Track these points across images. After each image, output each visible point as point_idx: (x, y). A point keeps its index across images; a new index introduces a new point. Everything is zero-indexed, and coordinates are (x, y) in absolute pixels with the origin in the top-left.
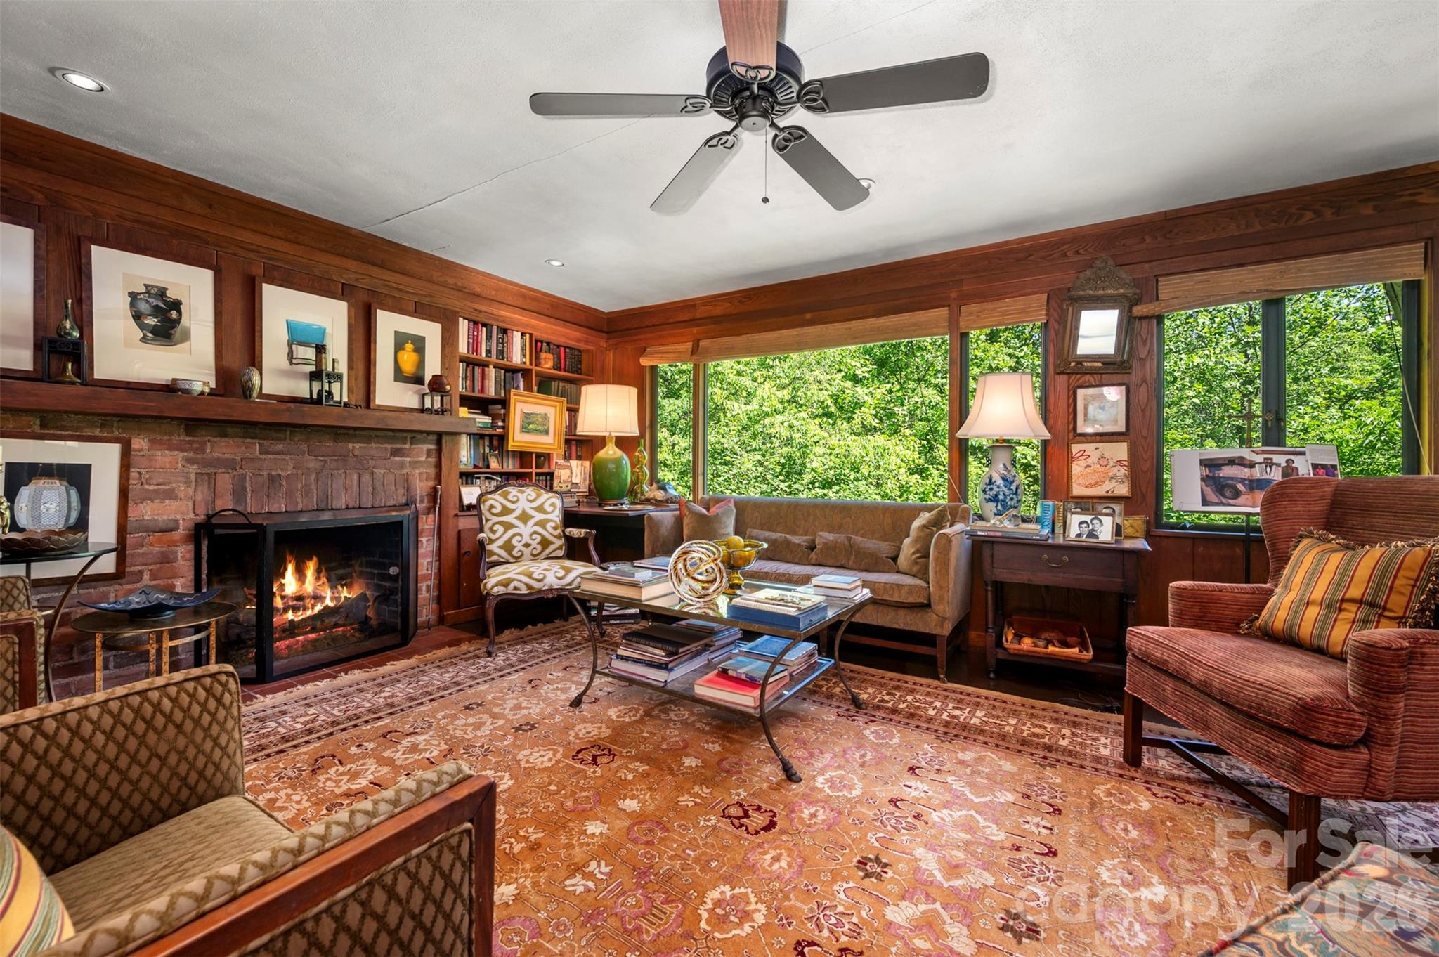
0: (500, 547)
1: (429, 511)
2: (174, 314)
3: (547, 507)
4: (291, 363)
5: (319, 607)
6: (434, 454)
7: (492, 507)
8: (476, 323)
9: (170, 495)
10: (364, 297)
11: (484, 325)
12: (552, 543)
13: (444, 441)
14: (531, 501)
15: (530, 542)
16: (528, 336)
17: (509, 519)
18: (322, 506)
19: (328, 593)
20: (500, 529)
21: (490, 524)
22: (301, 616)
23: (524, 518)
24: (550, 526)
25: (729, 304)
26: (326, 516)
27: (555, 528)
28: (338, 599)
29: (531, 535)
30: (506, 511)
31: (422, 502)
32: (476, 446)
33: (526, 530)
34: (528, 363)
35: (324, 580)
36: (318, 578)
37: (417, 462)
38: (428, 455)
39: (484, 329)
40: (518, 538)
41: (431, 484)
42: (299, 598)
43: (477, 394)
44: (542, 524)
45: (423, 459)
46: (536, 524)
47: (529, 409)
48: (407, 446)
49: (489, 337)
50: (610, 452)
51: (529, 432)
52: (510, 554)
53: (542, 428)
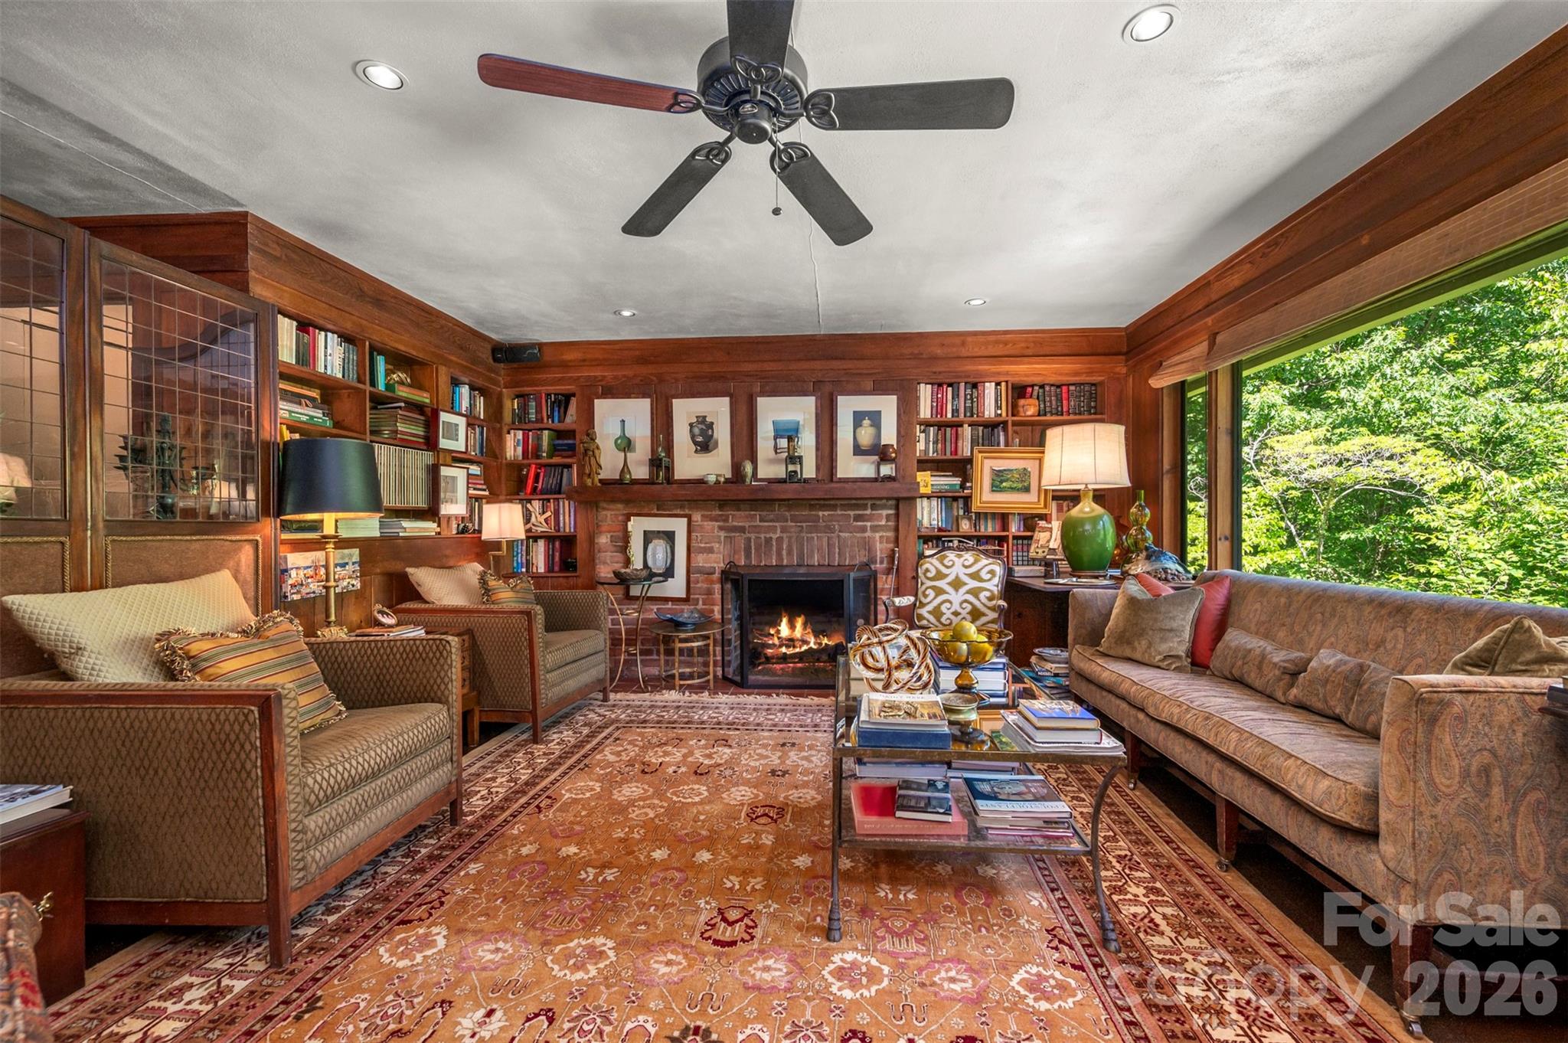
0: (929, 612)
1: (889, 571)
2: (710, 432)
3: (984, 575)
4: (776, 453)
5: (805, 648)
6: (893, 518)
7: (927, 570)
8: (940, 385)
9: (711, 550)
10: (828, 388)
11: (950, 385)
12: (984, 615)
13: (901, 506)
14: (966, 567)
15: (960, 610)
16: (1003, 384)
17: (941, 584)
18: (801, 563)
19: (812, 640)
20: (931, 593)
21: (924, 587)
22: (791, 651)
23: (957, 584)
24: (983, 595)
25: (1249, 265)
26: (802, 571)
27: (990, 599)
28: (820, 644)
29: (961, 604)
30: (940, 576)
31: (882, 562)
32: (949, 508)
33: (956, 597)
34: (1004, 414)
35: (809, 630)
36: (805, 628)
37: (876, 526)
38: (888, 520)
39: (950, 389)
40: (948, 605)
41: (891, 546)
42: (791, 640)
43: (948, 456)
44: (974, 593)
45: (883, 523)
46: (968, 592)
47: (1001, 465)
48: (868, 512)
49: (956, 395)
50: (1087, 508)
51: (1002, 490)
52: (939, 620)
53: (1020, 485)
